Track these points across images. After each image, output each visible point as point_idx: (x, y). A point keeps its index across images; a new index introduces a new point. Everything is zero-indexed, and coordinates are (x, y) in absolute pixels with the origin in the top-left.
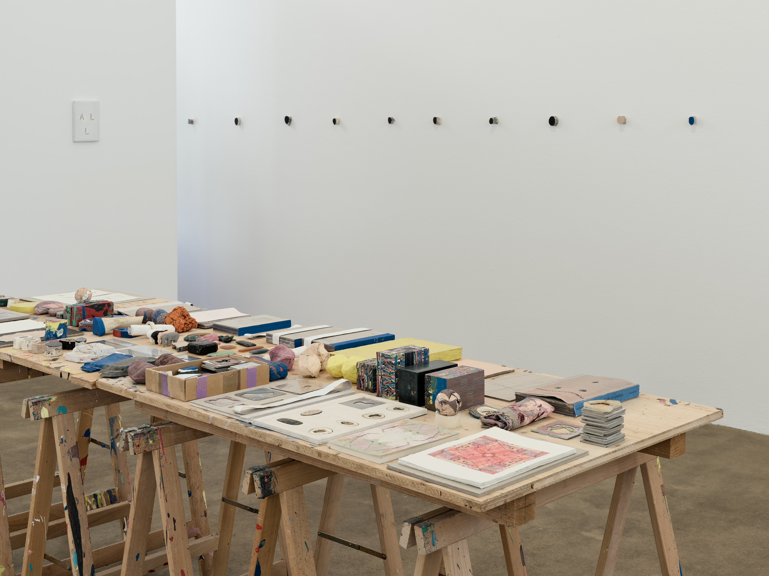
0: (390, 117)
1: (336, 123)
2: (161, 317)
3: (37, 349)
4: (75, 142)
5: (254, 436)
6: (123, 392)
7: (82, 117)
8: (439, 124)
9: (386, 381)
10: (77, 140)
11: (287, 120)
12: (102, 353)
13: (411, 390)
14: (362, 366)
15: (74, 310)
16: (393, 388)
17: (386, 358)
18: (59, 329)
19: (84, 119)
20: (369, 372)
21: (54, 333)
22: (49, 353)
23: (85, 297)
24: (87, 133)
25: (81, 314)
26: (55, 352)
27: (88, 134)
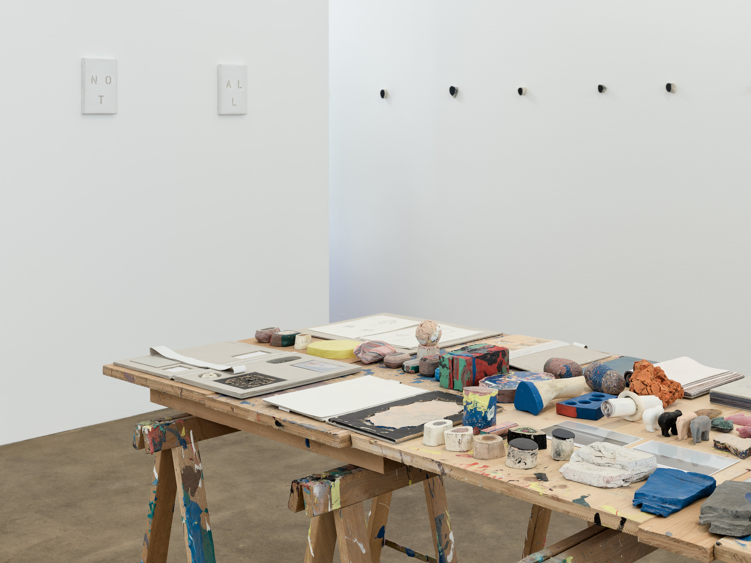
1: (523, 94)
4: (220, 115)
7: (229, 84)
10: (223, 112)
11: (453, 91)
15: (458, 364)
18: (490, 407)
19: (230, 87)
21: (483, 415)
22: (520, 462)
23: (435, 335)
24: (234, 104)
25: (470, 370)
27: (235, 105)
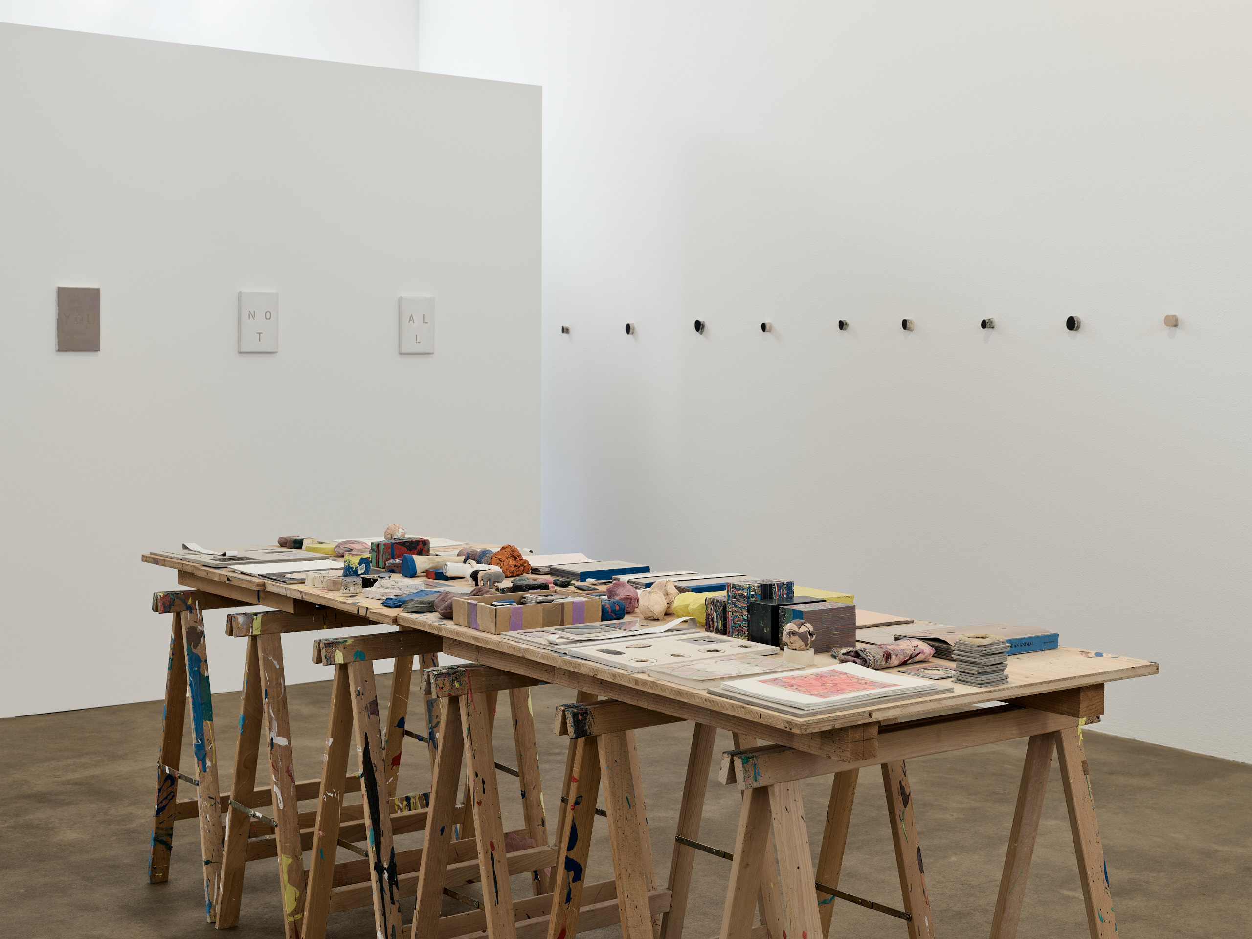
0: (842, 320)
1: (766, 330)
2: (486, 558)
3: (332, 585)
4: (401, 354)
5: (568, 667)
6: (427, 626)
7: (411, 319)
8: (911, 330)
9: (737, 619)
10: (404, 351)
11: (699, 326)
12: (408, 589)
13: (763, 627)
14: (711, 603)
15: (380, 547)
16: (745, 627)
17: (737, 590)
18: (360, 564)
19: (414, 322)
20: (719, 609)
21: (354, 569)
22: (346, 589)
23: (397, 536)
24: (418, 341)
25: (389, 552)
26: (353, 588)
27: (419, 343)
